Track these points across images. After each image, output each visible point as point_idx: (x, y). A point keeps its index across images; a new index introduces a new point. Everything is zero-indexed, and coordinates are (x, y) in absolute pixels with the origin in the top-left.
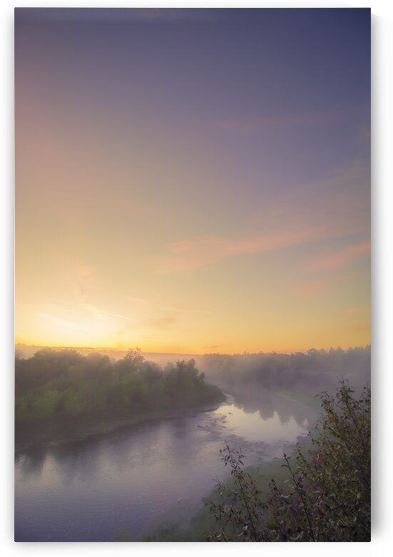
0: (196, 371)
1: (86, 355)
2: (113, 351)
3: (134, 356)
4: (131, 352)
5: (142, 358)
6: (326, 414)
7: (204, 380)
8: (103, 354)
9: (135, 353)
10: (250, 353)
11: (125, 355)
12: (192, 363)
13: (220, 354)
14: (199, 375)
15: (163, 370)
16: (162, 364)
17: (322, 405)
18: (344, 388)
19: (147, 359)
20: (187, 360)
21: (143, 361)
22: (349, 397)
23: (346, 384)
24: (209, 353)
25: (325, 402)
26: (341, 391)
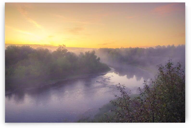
0: (96, 57)
1: (35, 48)
2: (50, 47)
3: (62, 49)
4: (60, 47)
5: (67, 50)
6: (159, 72)
7: (100, 61)
8: (45, 48)
9: (63, 48)
10: (124, 48)
11: (57, 48)
12: (93, 52)
13: (108, 48)
14: (97, 58)
15: (78, 56)
16: (77, 53)
17: (159, 69)
18: (169, 63)
19: (69, 51)
20: (91, 51)
21: (67, 52)
22: (171, 66)
23: (170, 61)
24: (102, 48)
25: (160, 68)
26: (168, 64)
